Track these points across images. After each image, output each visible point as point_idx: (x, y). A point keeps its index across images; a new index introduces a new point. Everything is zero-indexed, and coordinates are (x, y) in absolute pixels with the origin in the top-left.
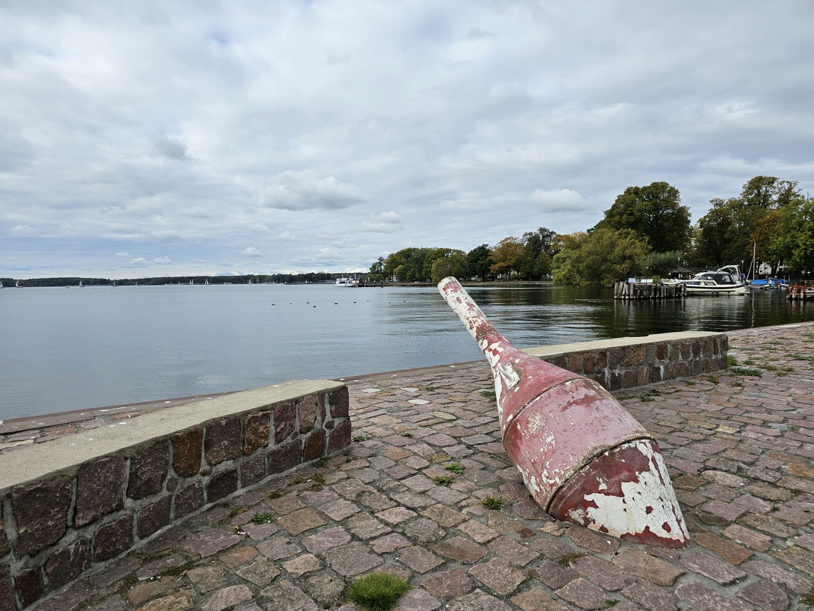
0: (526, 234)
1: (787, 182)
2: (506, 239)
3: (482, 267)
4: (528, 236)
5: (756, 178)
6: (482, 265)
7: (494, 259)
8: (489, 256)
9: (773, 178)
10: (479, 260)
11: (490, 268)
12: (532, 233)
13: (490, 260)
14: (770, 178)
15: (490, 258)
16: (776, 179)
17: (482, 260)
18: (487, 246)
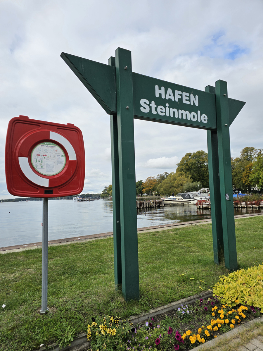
0: (158, 175)
1: (259, 149)
2: (149, 178)
3: (139, 190)
4: (160, 176)
5: (246, 148)
6: (139, 189)
7: (144, 186)
8: (142, 185)
9: (253, 148)
10: (138, 187)
11: (142, 190)
12: (161, 175)
13: (143, 187)
14: (251, 148)
15: (143, 186)
16: (254, 148)
17: (140, 187)
18: (142, 180)
